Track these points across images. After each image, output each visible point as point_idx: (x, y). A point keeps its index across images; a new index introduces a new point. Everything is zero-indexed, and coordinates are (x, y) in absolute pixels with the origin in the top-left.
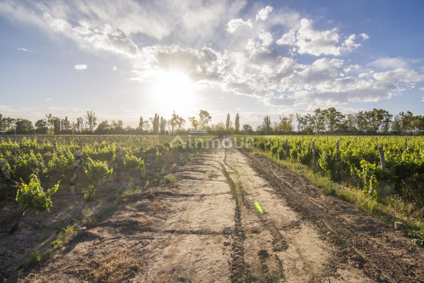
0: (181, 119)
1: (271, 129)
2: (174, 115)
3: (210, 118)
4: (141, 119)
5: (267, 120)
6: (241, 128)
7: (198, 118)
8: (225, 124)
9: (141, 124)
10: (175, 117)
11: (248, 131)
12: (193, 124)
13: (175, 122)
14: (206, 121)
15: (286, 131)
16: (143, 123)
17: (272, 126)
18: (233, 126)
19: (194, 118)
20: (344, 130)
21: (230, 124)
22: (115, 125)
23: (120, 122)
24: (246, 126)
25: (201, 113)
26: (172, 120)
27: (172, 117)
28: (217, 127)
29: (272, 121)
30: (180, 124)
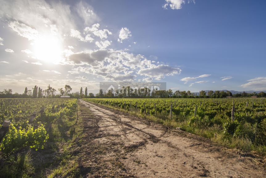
0: (53, 89)
1: (103, 95)
2: (49, 87)
3: (71, 89)
4: (26, 89)
5: (101, 91)
6: (88, 95)
7: (64, 89)
8: (80, 92)
9: (26, 91)
10: (50, 88)
11: (92, 96)
12: (61, 92)
13: (49, 91)
14: (69, 91)
15: (110, 96)
16: (27, 91)
17: (104, 93)
18: (84, 93)
19: (62, 89)
20: (134, 96)
21: (82, 93)
22: (6, 91)
23: (10, 90)
24: (91, 94)
25: (66, 86)
26: (48, 90)
27: (48, 88)
28: (75, 94)
29: (103, 92)
30: (52, 92)
